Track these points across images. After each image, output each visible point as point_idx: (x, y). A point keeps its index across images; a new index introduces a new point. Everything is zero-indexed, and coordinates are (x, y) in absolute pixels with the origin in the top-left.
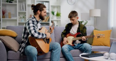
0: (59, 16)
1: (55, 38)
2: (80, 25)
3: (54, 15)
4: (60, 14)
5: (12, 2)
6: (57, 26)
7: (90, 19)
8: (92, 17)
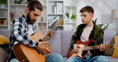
0: (75, 19)
1: (62, 45)
2: (96, 27)
3: (68, 17)
4: (76, 16)
5: (21, 3)
6: (72, 30)
7: (112, 22)
8: (115, 19)
